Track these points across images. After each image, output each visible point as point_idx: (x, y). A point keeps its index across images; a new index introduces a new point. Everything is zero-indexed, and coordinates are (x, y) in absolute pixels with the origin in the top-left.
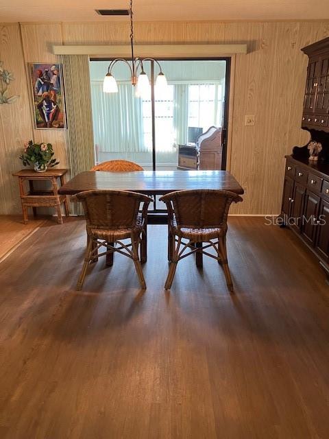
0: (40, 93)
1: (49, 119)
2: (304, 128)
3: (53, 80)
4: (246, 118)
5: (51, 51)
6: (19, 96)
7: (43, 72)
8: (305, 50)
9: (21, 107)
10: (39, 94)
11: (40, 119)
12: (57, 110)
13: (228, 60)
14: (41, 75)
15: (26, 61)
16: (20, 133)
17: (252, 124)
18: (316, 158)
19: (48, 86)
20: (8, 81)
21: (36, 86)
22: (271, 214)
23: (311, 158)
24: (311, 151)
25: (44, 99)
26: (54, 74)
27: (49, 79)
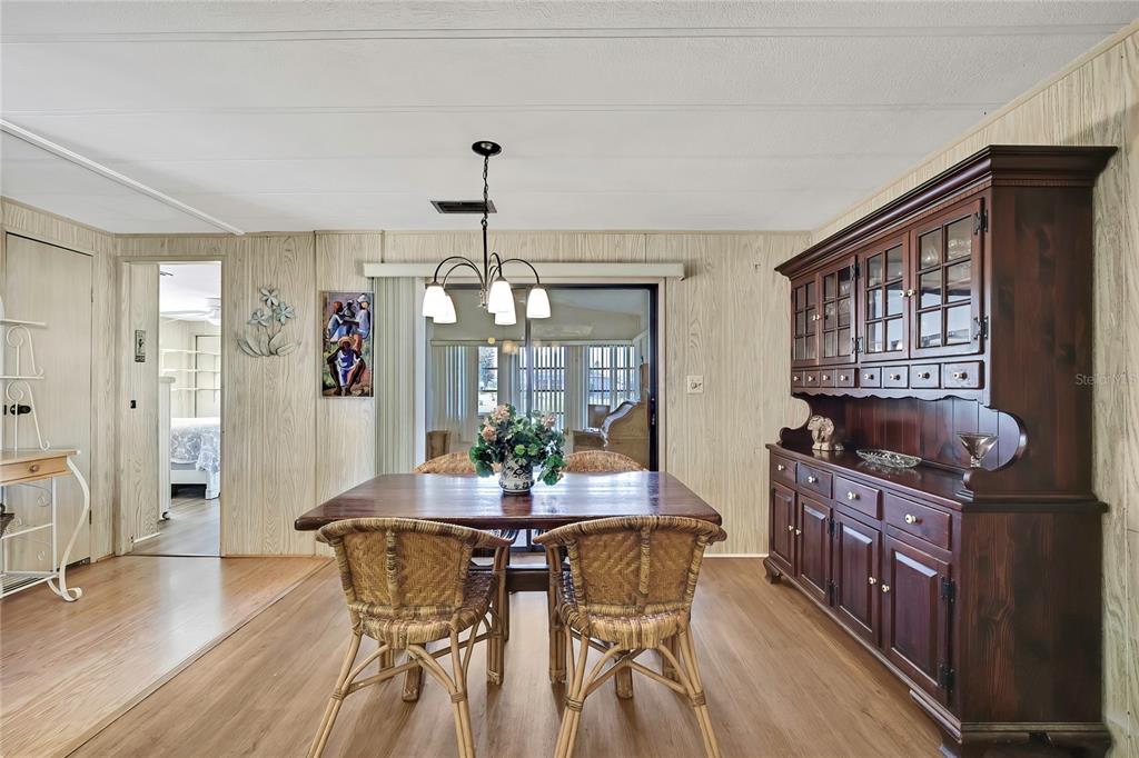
0: (335, 339)
1: (345, 380)
2: (795, 395)
3: (360, 317)
4: (689, 380)
5: (360, 271)
6: (300, 344)
7: (344, 305)
8: (782, 269)
9: (302, 360)
10: (332, 340)
11: (330, 381)
12: (362, 367)
13: (653, 288)
14: (340, 309)
15: (319, 289)
16: (294, 404)
17: (700, 390)
18: (825, 446)
19: (351, 326)
20: (283, 320)
21: (330, 326)
22: (746, 552)
23: (816, 446)
24: (815, 434)
25: (341, 348)
26: (362, 308)
27: (353, 315)
